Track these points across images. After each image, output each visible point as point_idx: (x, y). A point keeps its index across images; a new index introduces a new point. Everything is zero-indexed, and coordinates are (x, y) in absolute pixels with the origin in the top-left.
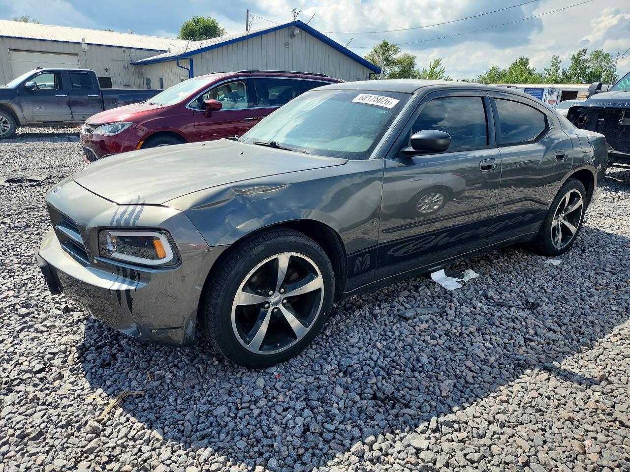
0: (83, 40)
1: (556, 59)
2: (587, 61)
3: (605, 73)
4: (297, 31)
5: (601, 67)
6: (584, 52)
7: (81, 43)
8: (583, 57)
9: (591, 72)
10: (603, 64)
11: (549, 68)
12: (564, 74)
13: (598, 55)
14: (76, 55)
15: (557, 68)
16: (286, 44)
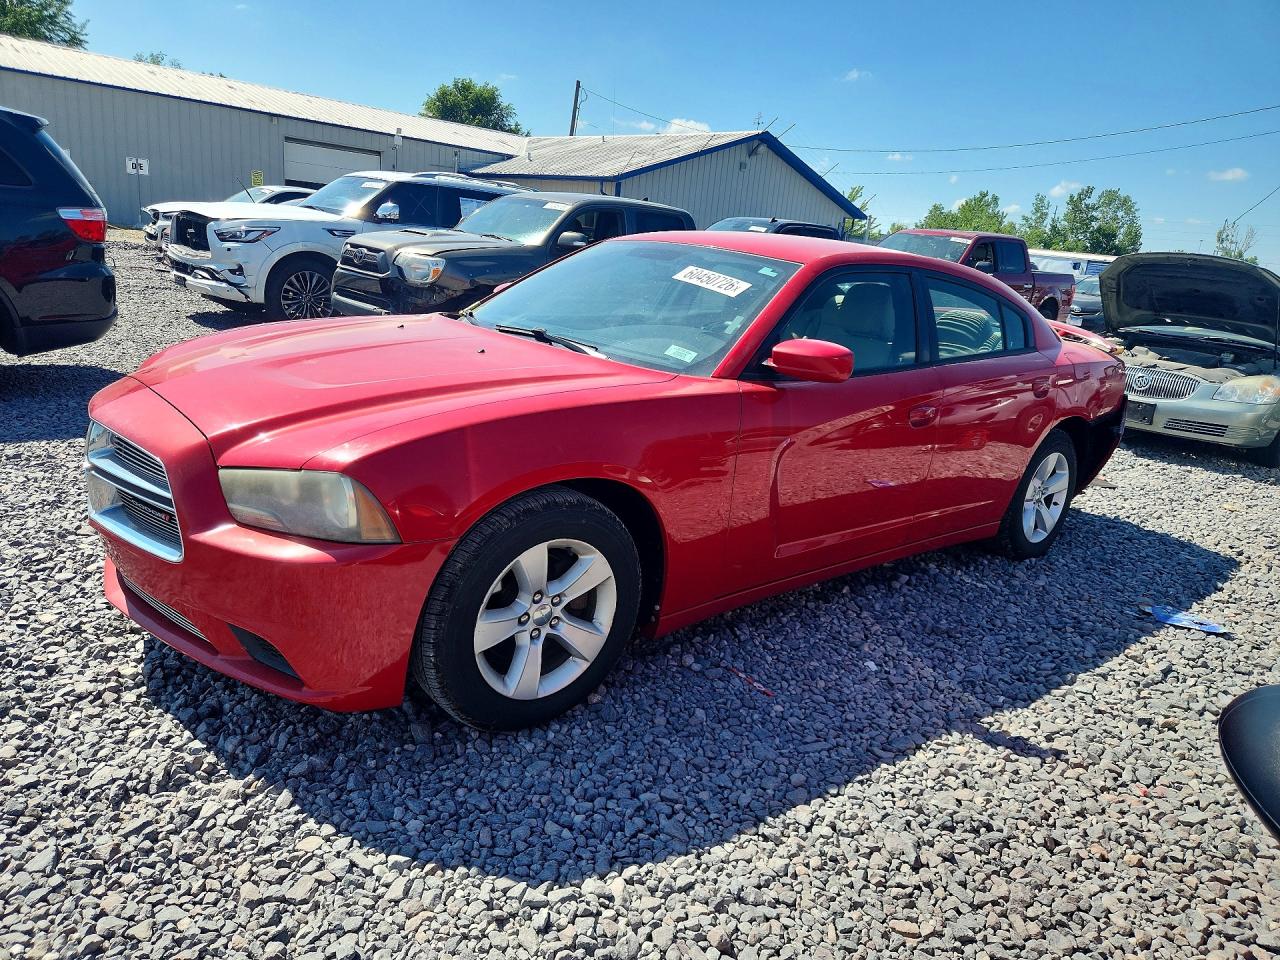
0: (399, 130)
1: (1042, 200)
2: (1094, 208)
3: (1122, 230)
4: (763, 149)
5: (1115, 219)
6: (1089, 192)
7: (393, 135)
8: (1088, 201)
9: (1099, 230)
10: (1120, 214)
11: (1029, 215)
12: (1054, 228)
13: (1111, 197)
14: (379, 153)
15: (1044, 216)
16: (742, 166)
